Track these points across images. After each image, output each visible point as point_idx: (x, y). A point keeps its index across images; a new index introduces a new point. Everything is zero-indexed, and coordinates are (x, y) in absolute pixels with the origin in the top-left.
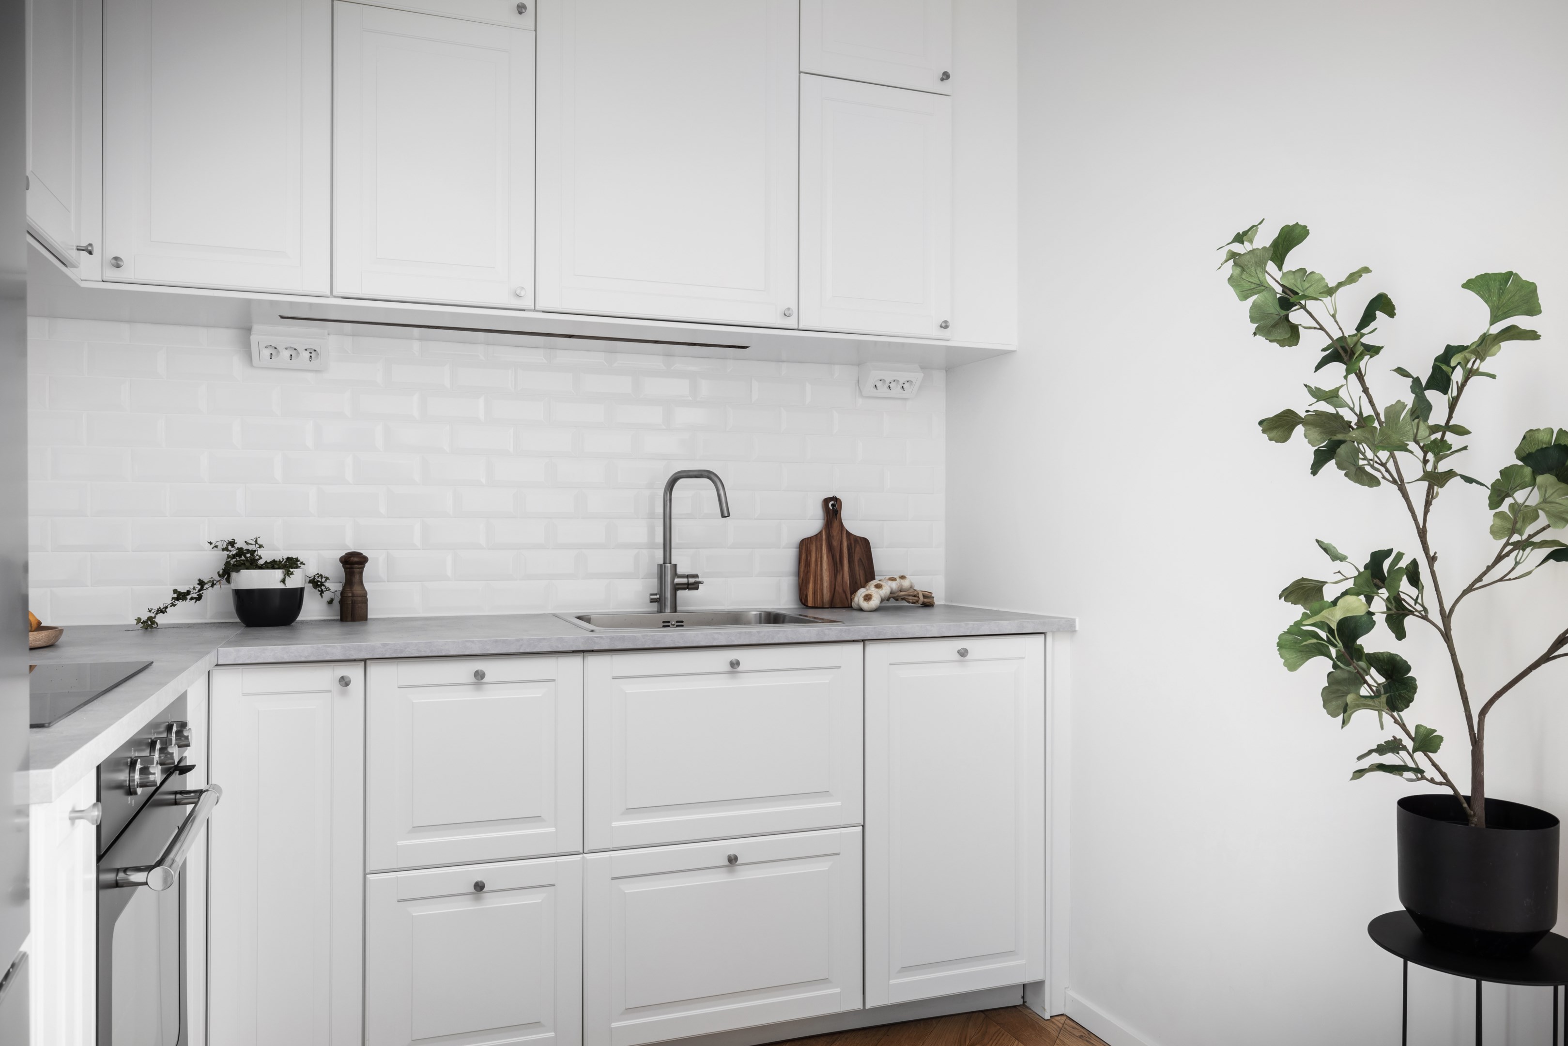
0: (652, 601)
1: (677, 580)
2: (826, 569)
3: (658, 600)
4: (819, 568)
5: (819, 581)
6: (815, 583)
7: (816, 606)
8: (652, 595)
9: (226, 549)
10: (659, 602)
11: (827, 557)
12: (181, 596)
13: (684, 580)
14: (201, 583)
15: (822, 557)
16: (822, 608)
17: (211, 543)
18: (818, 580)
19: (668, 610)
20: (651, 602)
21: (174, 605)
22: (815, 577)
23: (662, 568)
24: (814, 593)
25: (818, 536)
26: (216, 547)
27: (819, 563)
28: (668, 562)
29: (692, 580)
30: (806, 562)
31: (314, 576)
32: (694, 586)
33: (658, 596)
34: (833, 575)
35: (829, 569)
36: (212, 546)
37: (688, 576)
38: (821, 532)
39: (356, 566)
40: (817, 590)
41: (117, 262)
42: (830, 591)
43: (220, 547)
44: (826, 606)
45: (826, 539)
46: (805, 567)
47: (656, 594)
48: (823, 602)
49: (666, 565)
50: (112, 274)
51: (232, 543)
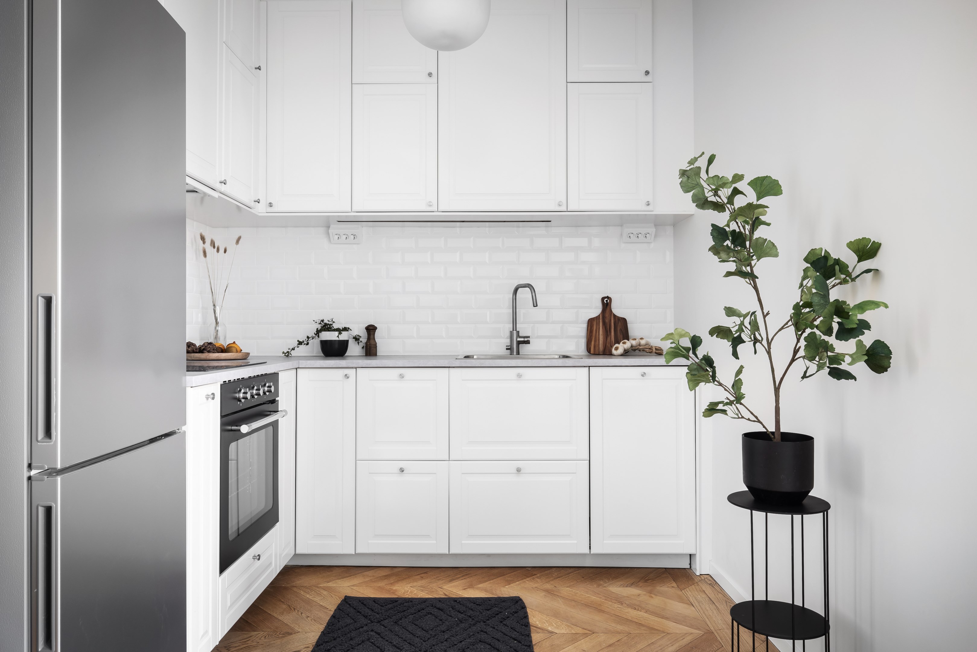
0: (507, 349)
1: (519, 339)
2: (601, 335)
3: (510, 348)
4: (598, 334)
5: (597, 341)
6: (595, 341)
7: (595, 353)
8: (507, 346)
9: (320, 323)
10: (510, 350)
11: (602, 328)
12: (300, 343)
13: (522, 339)
14: (308, 337)
15: (599, 328)
16: (599, 354)
17: (314, 321)
18: (597, 340)
19: (515, 353)
20: (506, 350)
21: (298, 347)
22: (595, 338)
23: (511, 333)
24: (595, 347)
25: (597, 318)
26: (316, 322)
27: (598, 331)
28: (515, 330)
29: (526, 339)
30: (590, 330)
31: (356, 336)
32: (528, 342)
33: (510, 347)
34: (605, 338)
35: (603, 334)
36: (315, 322)
37: (524, 337)
38: (599, 315)
39: (372, 331)
40: (596, 346)
41: (271, 205)
42: (603, 346)
43: (318, 323)
44: (601, 354)
45: (602, 318)
46: (590, 333)
47: (509, 346)
48: (599, 352)
49: (514, 331)
50: (270, 209)
51: (323, 321)
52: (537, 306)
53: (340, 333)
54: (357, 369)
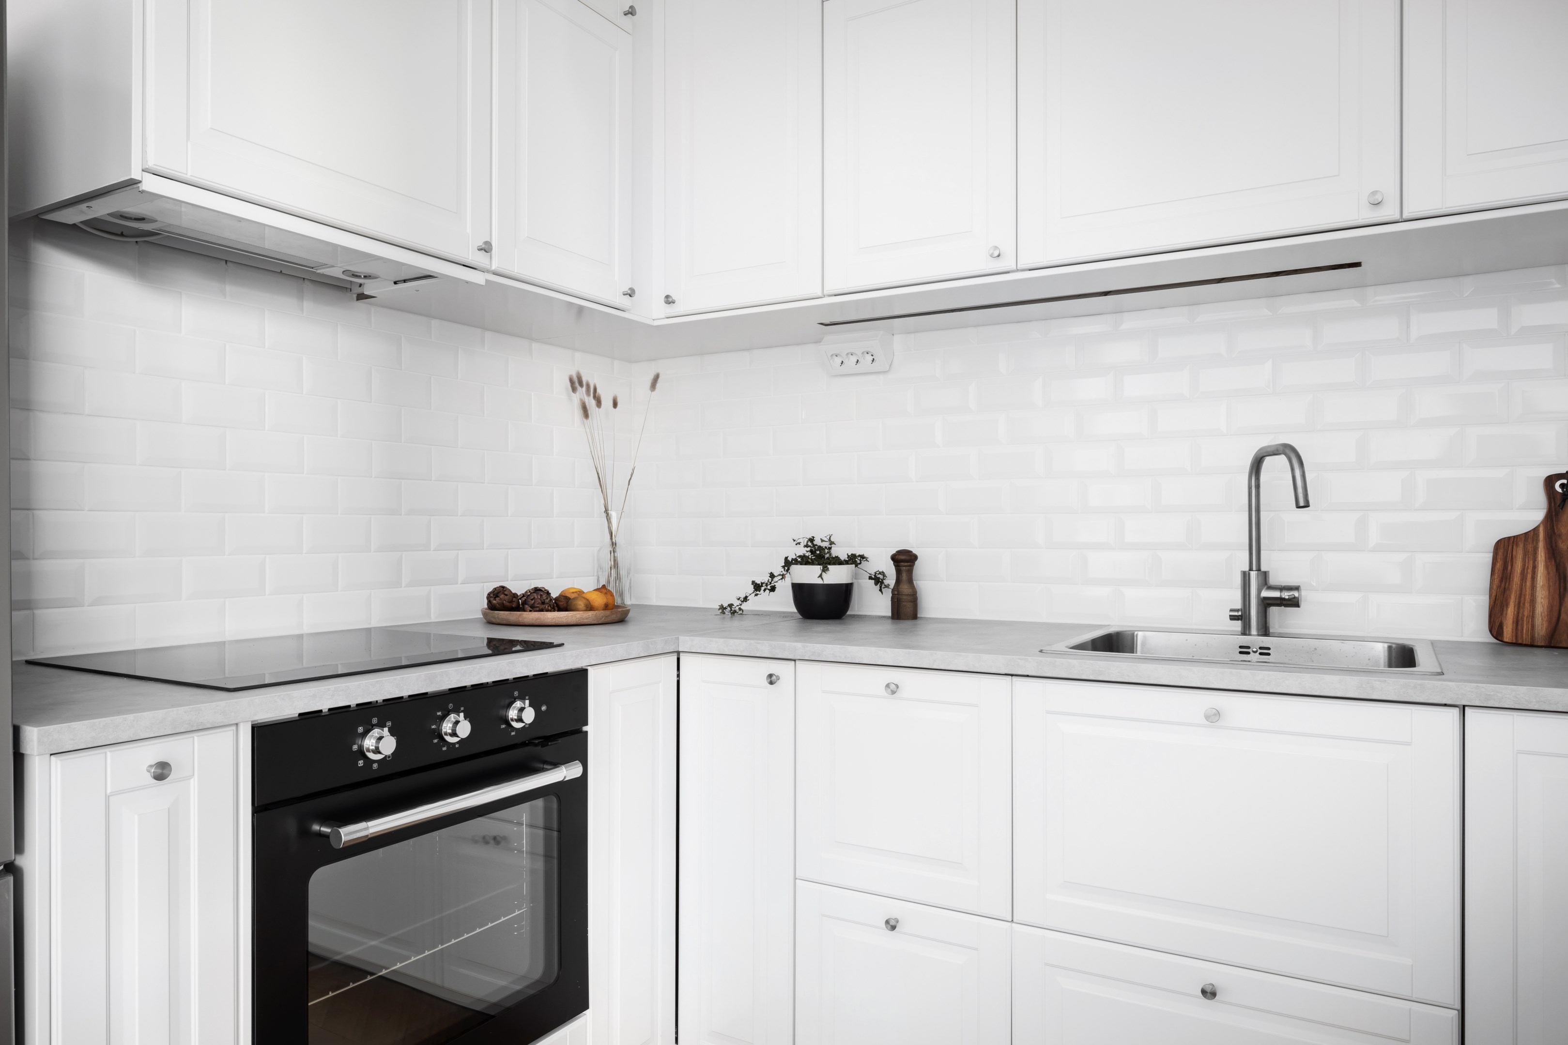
0: (1233, 618)
1: (1265, 594)
2: (1542, 587)
3: (1241, 616)
4: (1529, 583)
5: (1527, 605)
6: (1519, 606)
7: (1520, 642)
8: (1231, 610)
9: (806, 546)
10: (1241, 620)
11: (1547, 567)
12: (757, 587)
13: (1276, 594)
14: (772, 576)
15: (1535, 567)
16: (1532, 646)
17: (794, 541)
18: (1526, 601)
19: (1254, 631)
20: (1231, 619)
21: (756, 595)
22: (1520, 597)
23: (1246, 576)
24: (1517, 622)
25: (1530, 537)
26: (799, 543)
27: (1529, 576)
28: (1254, 568)
29: (1286, 595)
30: (1503, 573)
31: (876, 573)
32: (1294, 603)
33: (1240, 613)
34: (1557, 596)
35: (1549, 586)
36: (795, 543)
37: (1282, 589)
38: (1536, 530)
39: (902, 564)
40: (1523, 619)
41: (669, 300)
42: (1549, 621)
43: (802, 545)
44: (1539, 644)
45: (1545, 539)
46: (1501, 581)
47: (1238, 610)
48: (1533, 637)
49: (1252, 573)
50: (671, 310)
51: (812, 540)
52: (1307, 505)
53: (825, 569)
54: (797, 662)
